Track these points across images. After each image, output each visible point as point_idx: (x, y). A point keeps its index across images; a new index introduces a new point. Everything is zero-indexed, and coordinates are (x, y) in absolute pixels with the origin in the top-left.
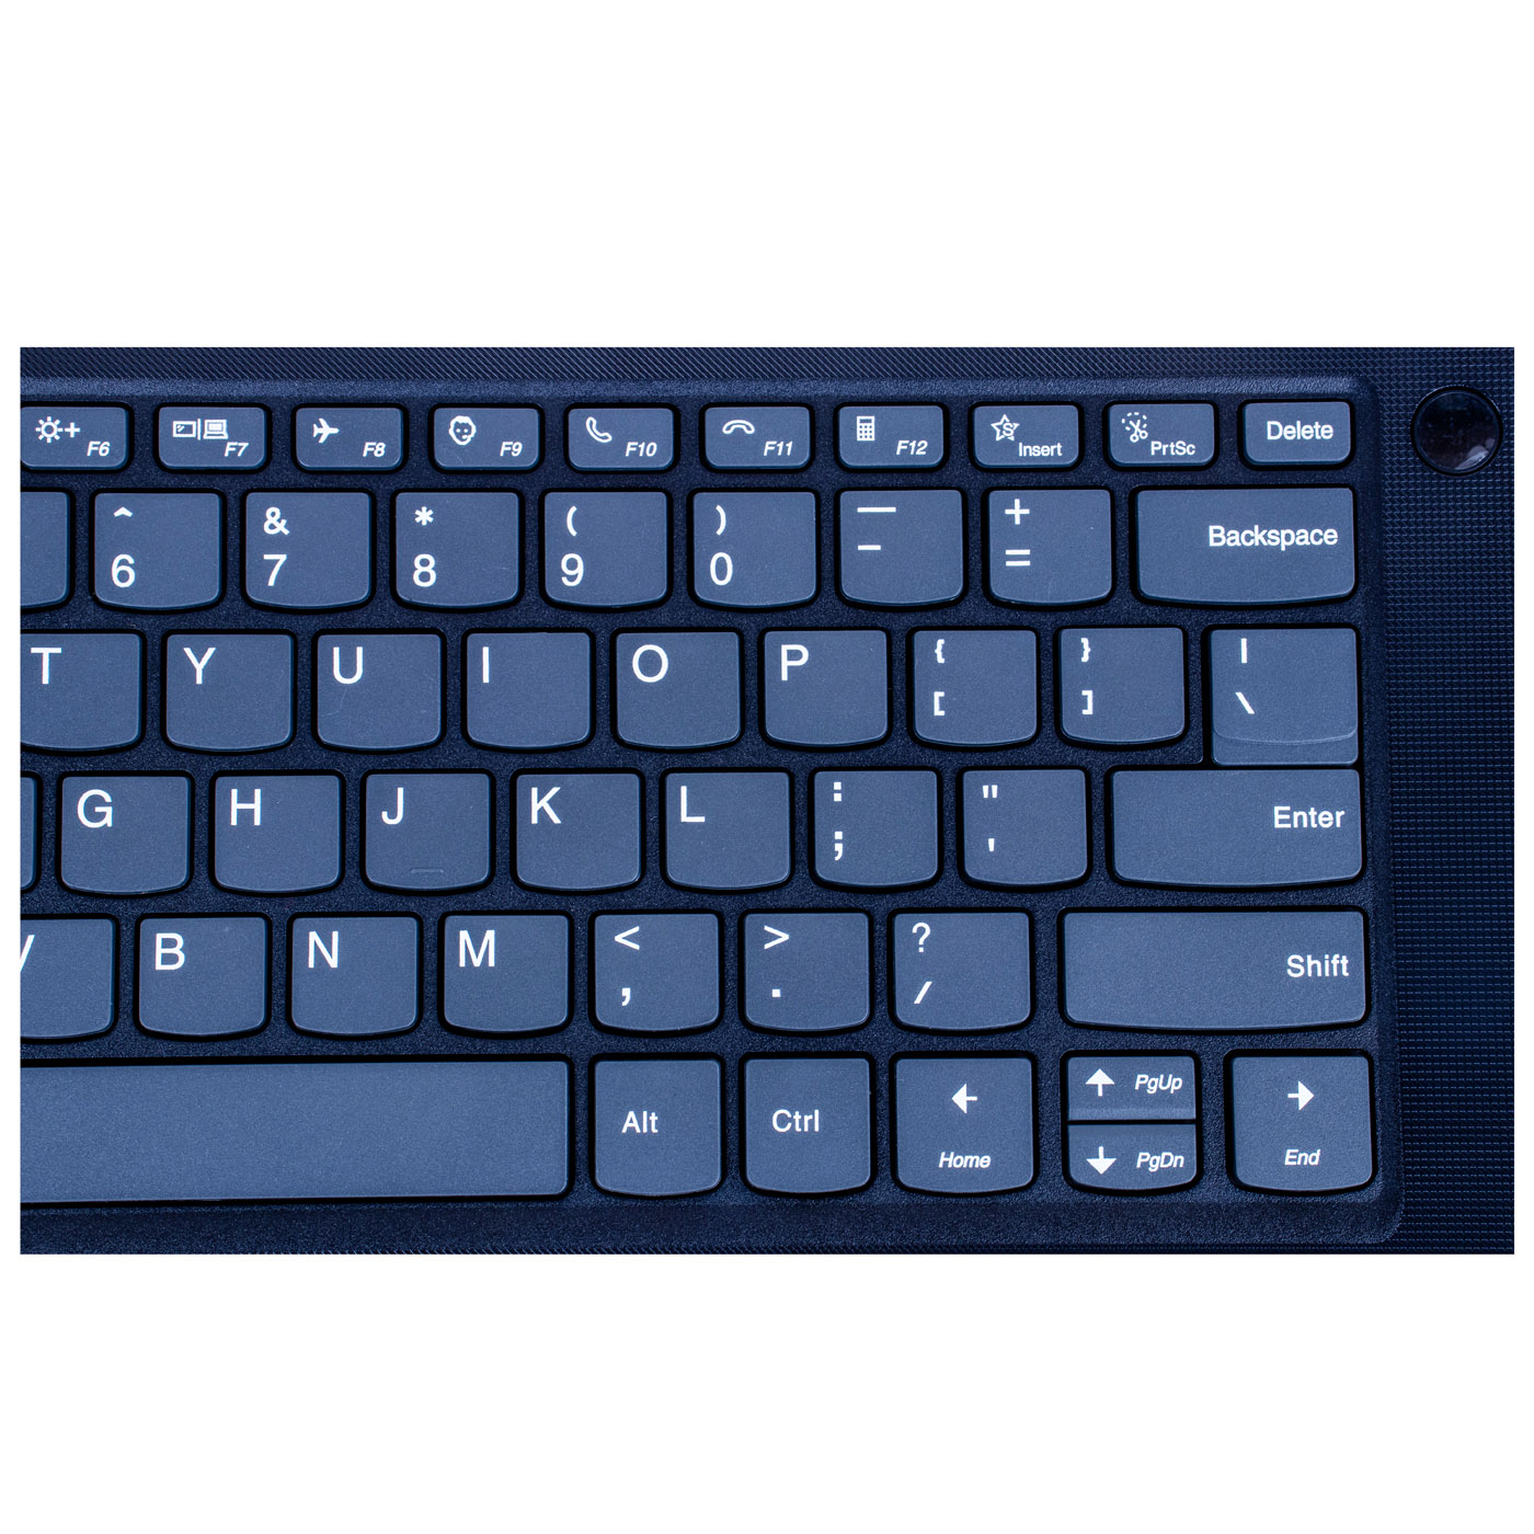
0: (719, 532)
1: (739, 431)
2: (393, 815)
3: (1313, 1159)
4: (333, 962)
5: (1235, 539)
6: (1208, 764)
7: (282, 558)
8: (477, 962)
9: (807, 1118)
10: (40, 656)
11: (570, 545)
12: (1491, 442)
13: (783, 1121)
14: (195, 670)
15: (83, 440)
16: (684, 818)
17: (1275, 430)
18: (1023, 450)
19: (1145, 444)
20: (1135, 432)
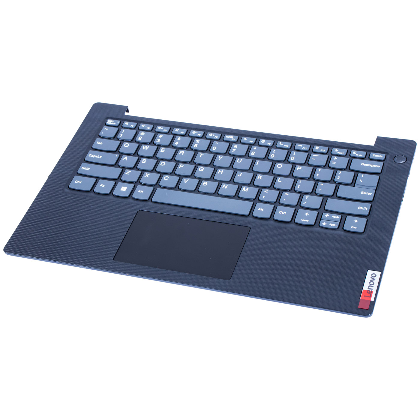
0: (294, 155)
1: (300, 146)
2: (239, 175)
3: (355, 228)
4: (226, 188)
5: (365, 165)
6: (354, 186)
7: (235, 150)
8: (245, 191)
9: (284, 213)
10: (200, 155)
11: (273, 153)
12: (405, 161)
13: (280, 212)
14: (219, 158)
15: (214, 136)
16: (278, 181)
17: (374, 155)
18: (338, 153)
19: (355, 154)
20: (354, 153)
